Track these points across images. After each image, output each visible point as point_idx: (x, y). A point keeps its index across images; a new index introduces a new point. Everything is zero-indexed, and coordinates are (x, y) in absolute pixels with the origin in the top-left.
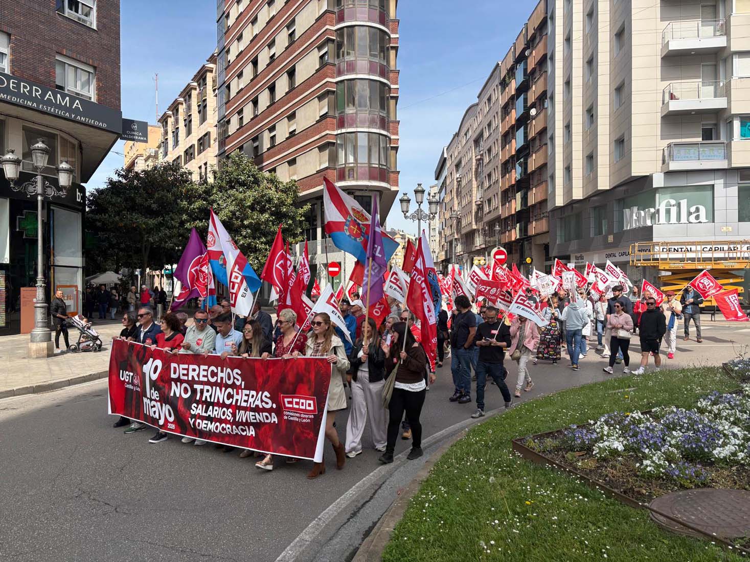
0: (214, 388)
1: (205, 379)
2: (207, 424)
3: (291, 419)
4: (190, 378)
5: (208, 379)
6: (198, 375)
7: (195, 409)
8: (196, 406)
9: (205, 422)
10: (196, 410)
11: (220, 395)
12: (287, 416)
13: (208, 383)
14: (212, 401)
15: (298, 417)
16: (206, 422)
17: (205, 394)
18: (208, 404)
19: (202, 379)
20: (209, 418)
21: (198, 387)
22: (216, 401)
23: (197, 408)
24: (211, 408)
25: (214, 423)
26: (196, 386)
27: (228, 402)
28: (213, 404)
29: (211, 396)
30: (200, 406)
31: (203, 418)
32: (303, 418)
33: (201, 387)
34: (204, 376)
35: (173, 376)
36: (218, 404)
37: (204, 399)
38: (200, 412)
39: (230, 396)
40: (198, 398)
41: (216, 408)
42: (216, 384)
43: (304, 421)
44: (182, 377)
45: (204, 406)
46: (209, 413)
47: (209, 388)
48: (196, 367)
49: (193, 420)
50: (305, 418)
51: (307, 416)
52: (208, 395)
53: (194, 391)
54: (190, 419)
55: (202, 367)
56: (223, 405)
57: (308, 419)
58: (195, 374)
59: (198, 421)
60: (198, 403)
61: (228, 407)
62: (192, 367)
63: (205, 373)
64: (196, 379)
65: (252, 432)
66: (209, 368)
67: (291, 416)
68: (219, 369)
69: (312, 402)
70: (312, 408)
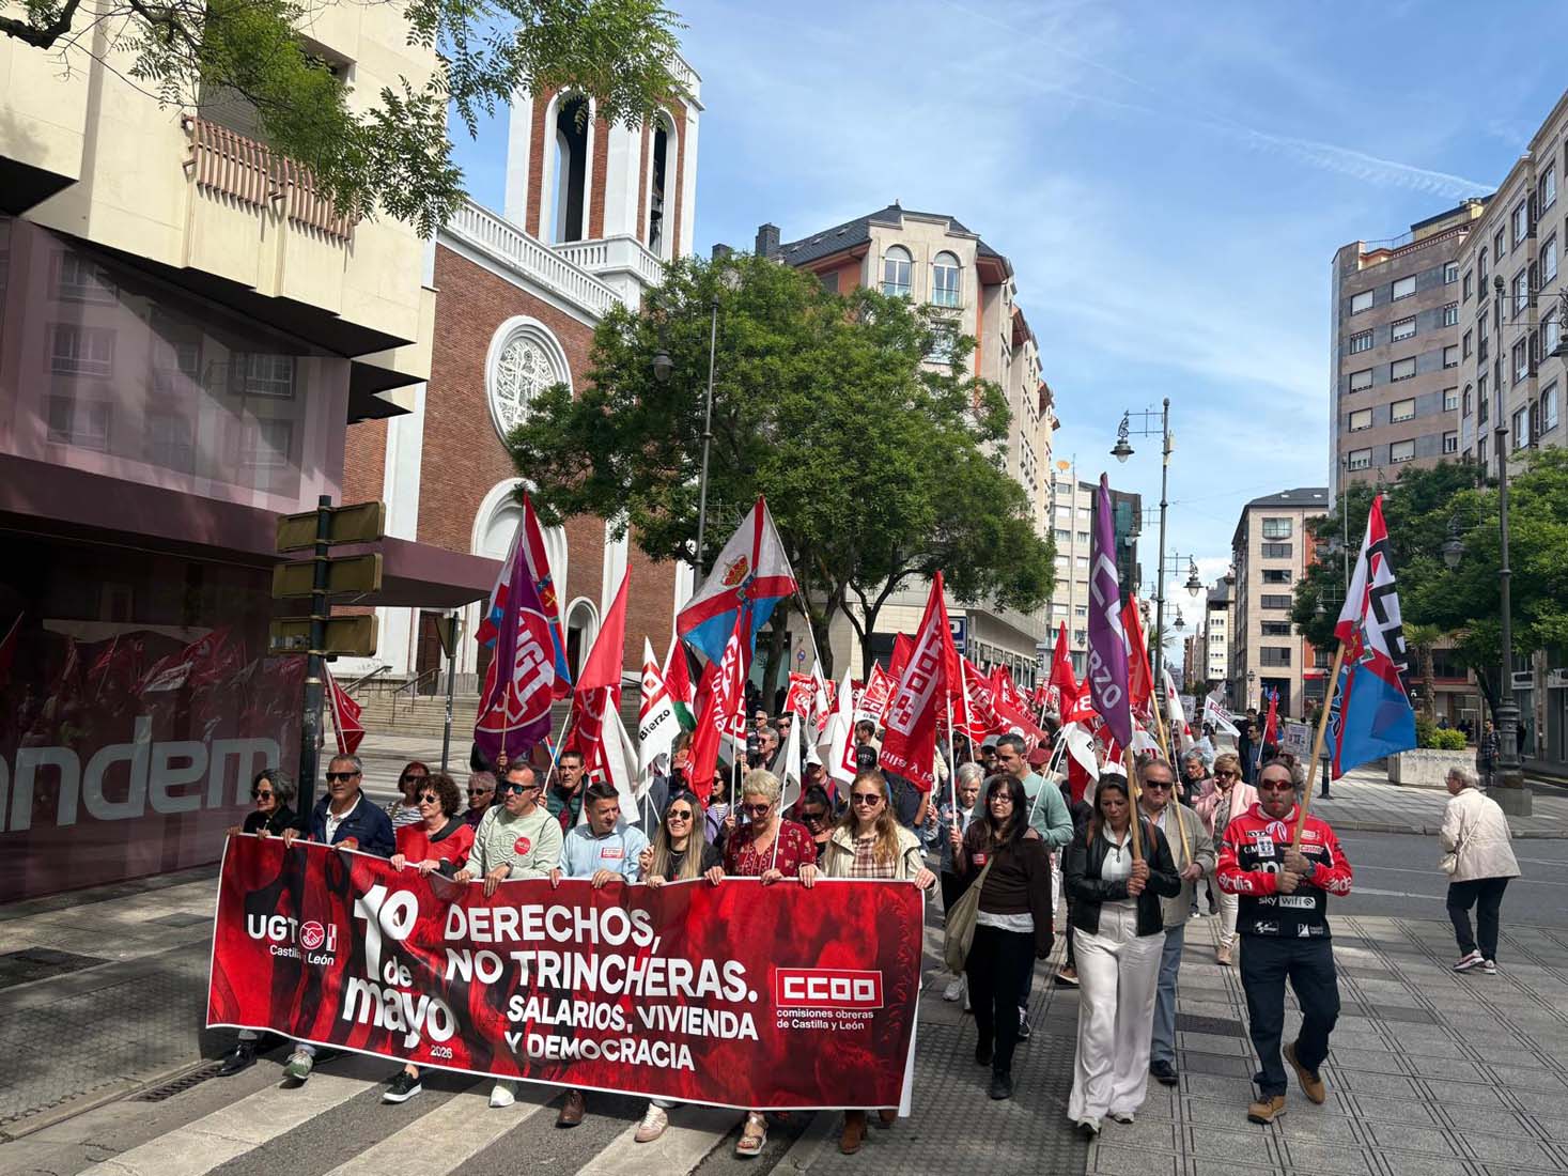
0: (567, 955)
1: (540, 936)
2: (559, 1044)
3: (803, 1025)
4: (499, 938)
5: (547, 934)
6: (519, 929)
7: (519, 1009)
8: (521, 1000)
9: (551, 1038)
10: (522, 1010)
11: (590, 973)
12: (790, 1019)
13: (549, 944)
14: (566, 985)
15: (824, 1020)
16: (557, 1039)
17: (543, 971)
18: (554, 996)
19: (528, 936)
20: (562, 1030)
21: (523, 957)
22: (577, 986)
23: (524, 1007)
24: (565, 1003)
25: (576, 1041)
26: (515, 955)
27: (611, 989)
28: (570, 995)
29: (560, 976)
30: (534, 1001)
31: (545, 1030)
32: (845, 1021)
33: (531, 955)
34: (534, 929)
35: (449, 935)
36: (584, 994)
37: (541, 983)
38: (536, 1014)
39: (615, 974)
40: (524, 981)
41: (578, 1004)
42: (570, 945)
43: (848, 1026)
44: (476, 937)
45: (546, 1001)
46: (560, 1017)
47: (553, 956)
48: (510, 911)
49: (518, 1035)
50: (851, 1021)
51: (855, 1016)
52: (552, 972)
53: (512, 968)
54: (508, 1035)
55: (527, 909)
56: (600, 996)
57: (858, 1021)
58: (510, 927)
59: (532, 1037)
60: (526, 993)
61: (613, 1000)
62: (498, 912)
63: (538, 922)
64: (515, 937)
65: (685, 1059)
66: (546, 910)
67: (801, 1019)
68: (577, 910)
69: (870, 983)
70: (871, 996)
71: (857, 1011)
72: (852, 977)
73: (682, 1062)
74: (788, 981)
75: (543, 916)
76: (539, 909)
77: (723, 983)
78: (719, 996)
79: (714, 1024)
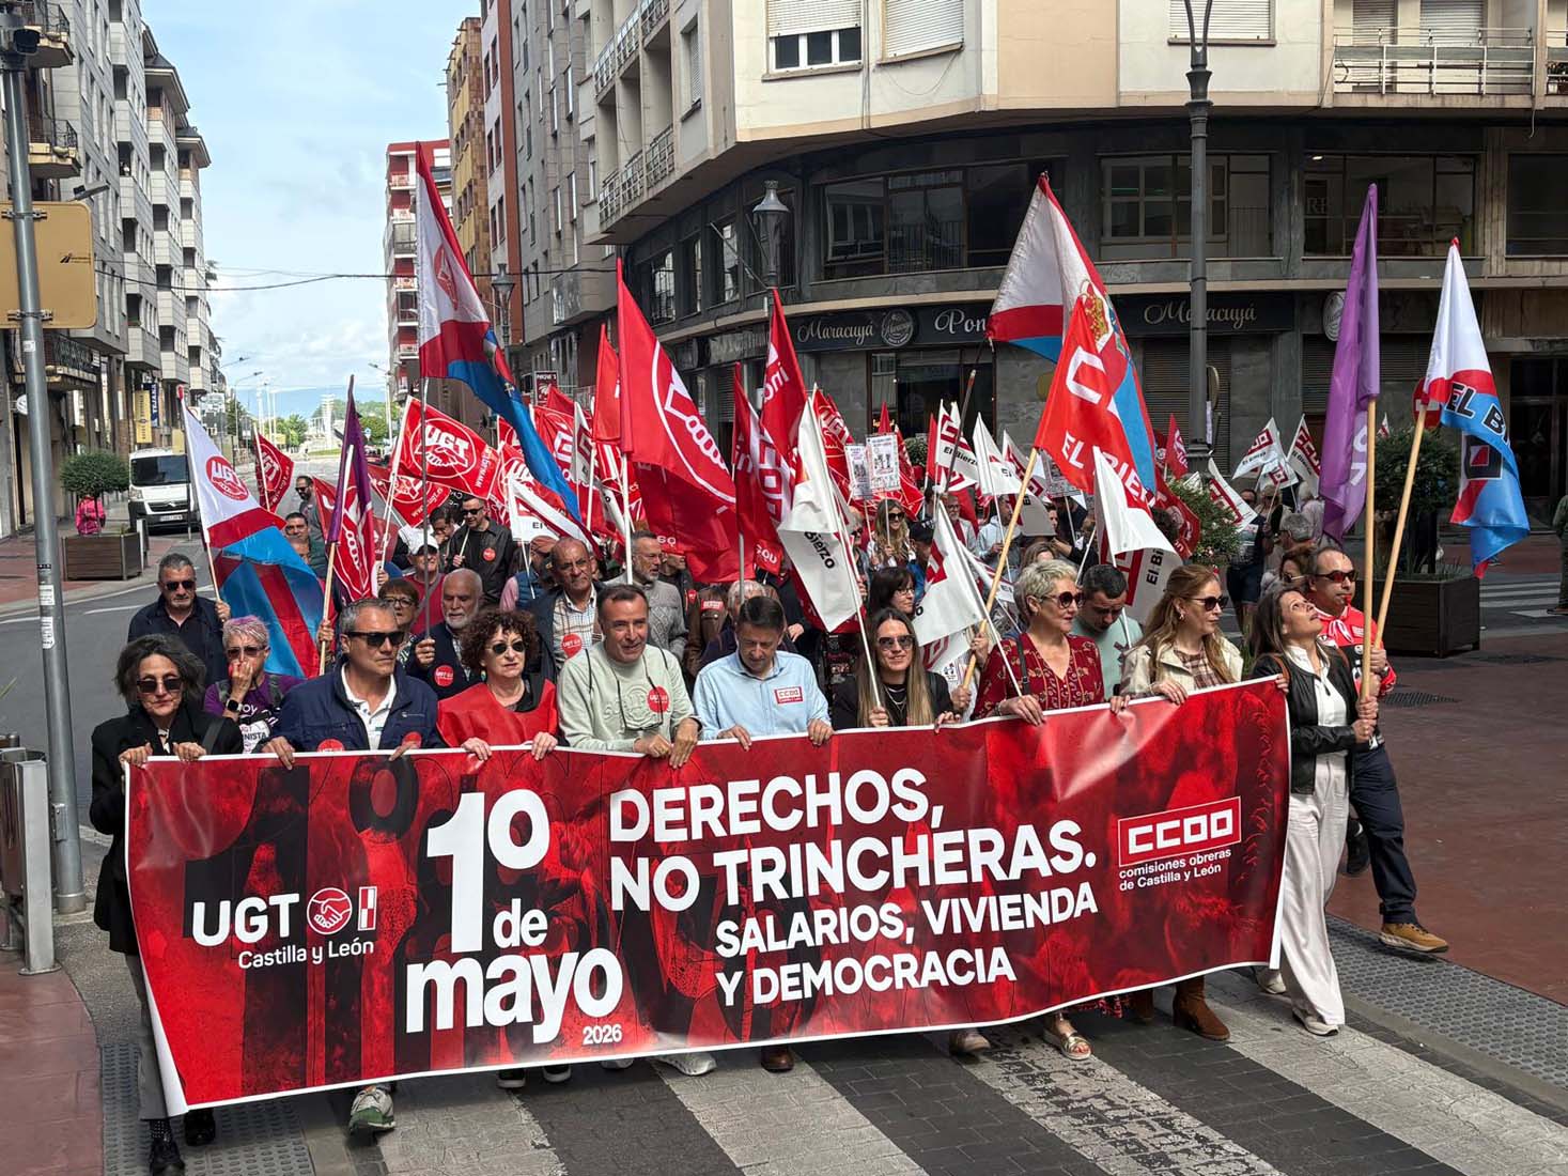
0: (795, 849)
1: (754, 827)
2: (801, 975)
3: (1150, 882)
5: (764, 824)
6: (724, 818)
7: (733, 940)
8: (733, 927)
9: (785, 970)
11: (830, 867)
12: (1135, 879)
13: (767, 837)
14: (798, 892)
15: (1175, 871)
16: (795, 968)
17: (759, 878)
18: (781, 911)
19: (738, 828)
20: (801, 953)
21: (728, 860)
22: (814, 890)
23: (739, 934)
24: (799, 918)
25: (827, 965)
26: (719, 859)
27: (867, 885)
28: (806, 905)
29: (786, 881)
30: (752, 924)
31: (774, 960)
32: (1200, 867)
33: (740, 856)
34: (745, 817)
35: (617, 835)
36: (827, 898)
37: (758, 896)
38: (758, 942)
39: (869, 864)
40: (733, 898)
41: (819, 915)
42: (801, 834)
43: (1204, 872)
44: (662, 835)
45: (770, 920)
46: (794, 937)
47: (773, 853)
48: (712, 791)
49: (738, 976)
50: (1206, 865)
51: (1211, 857)
52: (774, 878)
53: (713, 880)
54: (721, 977)
56: (852, 897)
57: (1215, 863)
58: (711, 816)
59: (758, 974)
60: (739, 914)
61: (876, 898)
62: (697, 793)
63: (751, 806)
64: (718, 830)
65: (1000, 965)
66: (763, 787)
67: (1148, 876)
68: (811, 780)
69: (1228, 814)
70: (1228, 831)
71: (1213, 851)
72: (1208, 812)
73: (995, 971)
74: (1133, 833)
75: (758, 797)
76: (752, 786)
77: (1050, 852)
78: (1046, 872)
79: (1041, 910)
